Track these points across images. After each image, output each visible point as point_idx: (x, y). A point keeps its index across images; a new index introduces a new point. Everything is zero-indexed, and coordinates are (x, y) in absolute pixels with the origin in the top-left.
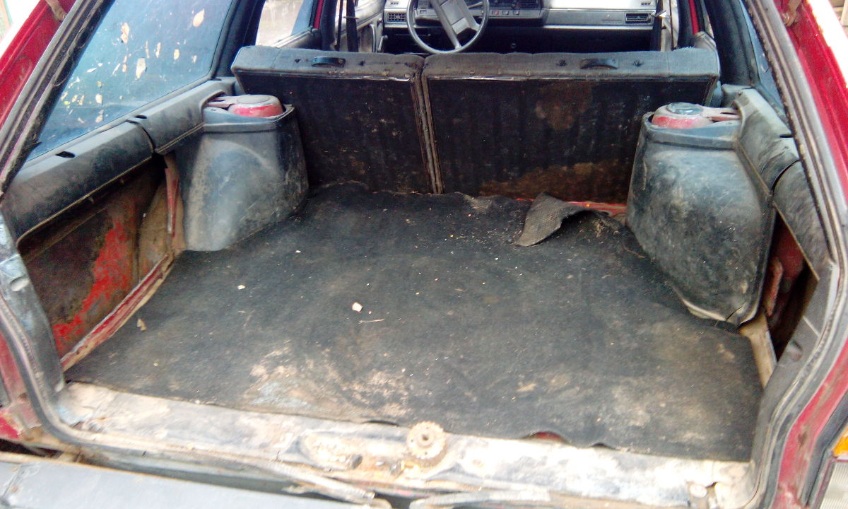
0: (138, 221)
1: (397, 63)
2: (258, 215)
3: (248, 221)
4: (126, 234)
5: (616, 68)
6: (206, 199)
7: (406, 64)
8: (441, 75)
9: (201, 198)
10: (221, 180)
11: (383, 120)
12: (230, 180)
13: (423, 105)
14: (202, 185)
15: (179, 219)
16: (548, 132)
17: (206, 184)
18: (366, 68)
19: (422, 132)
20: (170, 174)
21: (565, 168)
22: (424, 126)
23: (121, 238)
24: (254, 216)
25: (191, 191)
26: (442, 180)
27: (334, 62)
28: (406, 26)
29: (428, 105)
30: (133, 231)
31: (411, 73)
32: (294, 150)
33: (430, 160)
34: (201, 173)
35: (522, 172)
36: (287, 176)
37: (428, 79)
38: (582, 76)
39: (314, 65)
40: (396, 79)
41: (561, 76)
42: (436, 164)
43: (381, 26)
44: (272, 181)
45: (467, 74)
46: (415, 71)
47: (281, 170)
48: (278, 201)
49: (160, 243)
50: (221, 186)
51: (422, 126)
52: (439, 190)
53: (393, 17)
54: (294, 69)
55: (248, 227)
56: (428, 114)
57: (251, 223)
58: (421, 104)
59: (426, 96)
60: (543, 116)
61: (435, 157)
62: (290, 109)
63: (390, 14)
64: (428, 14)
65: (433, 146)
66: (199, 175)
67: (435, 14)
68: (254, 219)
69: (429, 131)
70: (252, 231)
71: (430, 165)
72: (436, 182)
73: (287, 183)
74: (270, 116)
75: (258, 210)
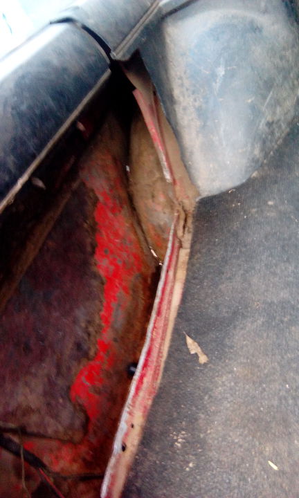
0: (125, 180)
2: (278, 110)
3: (269, 124)
4: (117, 202)
6: (201, 113)
9: (194, 115)
10: (214, 76)
12: (226, 71)
14: (189, 96)
15: (174, 158)
17: (194, 93)
20: (142, 98)
23: (113, 211)
24: (274, 113)
25: (177, 109)
30: (124, 195)
34: (181, 78)
49: (161, 199)
50: (217, 86)
55: (272, 133)
57: (274, 126)
66: (180, 81)
68: (276, 119)
70: (279, 138)
75: (278, 102)
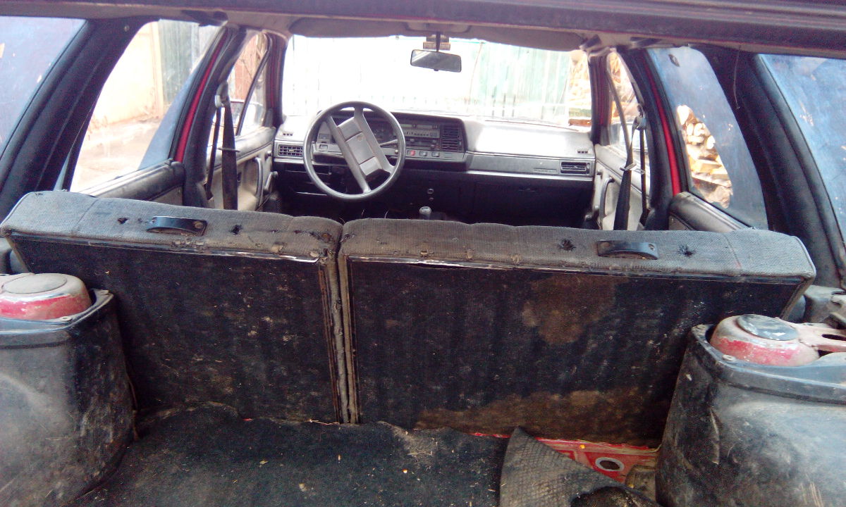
1: (296, 232)
5: (655, 258)
7: (312, 234)
8: (371, 255)
11: (268, 319)
13: (338, 297)
16: (538, 345)
18: (243, 239)
19: (333, 336)
21: (556, 397)
22: (337, 327)
26: (358, 404)
27: (188, 226)
28: (302, 162)
29: (345, 297)
31: (321, 250)
32: (104, 370)
33: (343, 377)
35: (488, 399)
36: (85, 420)
37: (349, 261)
38: (603, 268)
39: (150, 230)
40: (294, 259)
41: (568, 266)
42: (350, 382)
43: (269, 160)
44: (52, 435)
45: (414, 256)
46: (327, 246)
47: (72, 412)
48: (60, 470)
51: (332, 328)
52: (353, 418)
53: (285, 150)
54: (114, 235)
56: (344, 309)
58: (334, 297)
59: (344, 284)
60: (533, 323)
61: (350, 372)
62: (103, 297)
63: (281, 146)
64: (330, 150)
65: (348, 356)
67: (340, 151)
69: (343, 335)
71: (342, 383)
72: (349, 406)
73: (83, 433)
74: (58, 317)
